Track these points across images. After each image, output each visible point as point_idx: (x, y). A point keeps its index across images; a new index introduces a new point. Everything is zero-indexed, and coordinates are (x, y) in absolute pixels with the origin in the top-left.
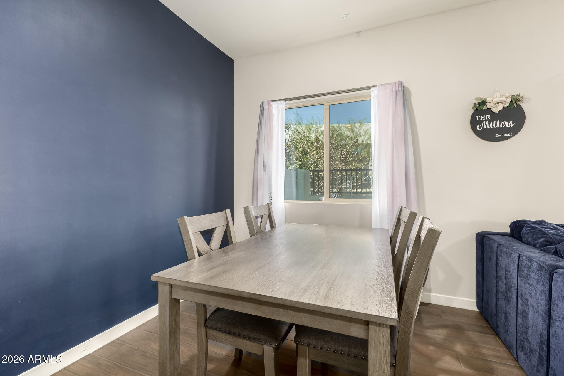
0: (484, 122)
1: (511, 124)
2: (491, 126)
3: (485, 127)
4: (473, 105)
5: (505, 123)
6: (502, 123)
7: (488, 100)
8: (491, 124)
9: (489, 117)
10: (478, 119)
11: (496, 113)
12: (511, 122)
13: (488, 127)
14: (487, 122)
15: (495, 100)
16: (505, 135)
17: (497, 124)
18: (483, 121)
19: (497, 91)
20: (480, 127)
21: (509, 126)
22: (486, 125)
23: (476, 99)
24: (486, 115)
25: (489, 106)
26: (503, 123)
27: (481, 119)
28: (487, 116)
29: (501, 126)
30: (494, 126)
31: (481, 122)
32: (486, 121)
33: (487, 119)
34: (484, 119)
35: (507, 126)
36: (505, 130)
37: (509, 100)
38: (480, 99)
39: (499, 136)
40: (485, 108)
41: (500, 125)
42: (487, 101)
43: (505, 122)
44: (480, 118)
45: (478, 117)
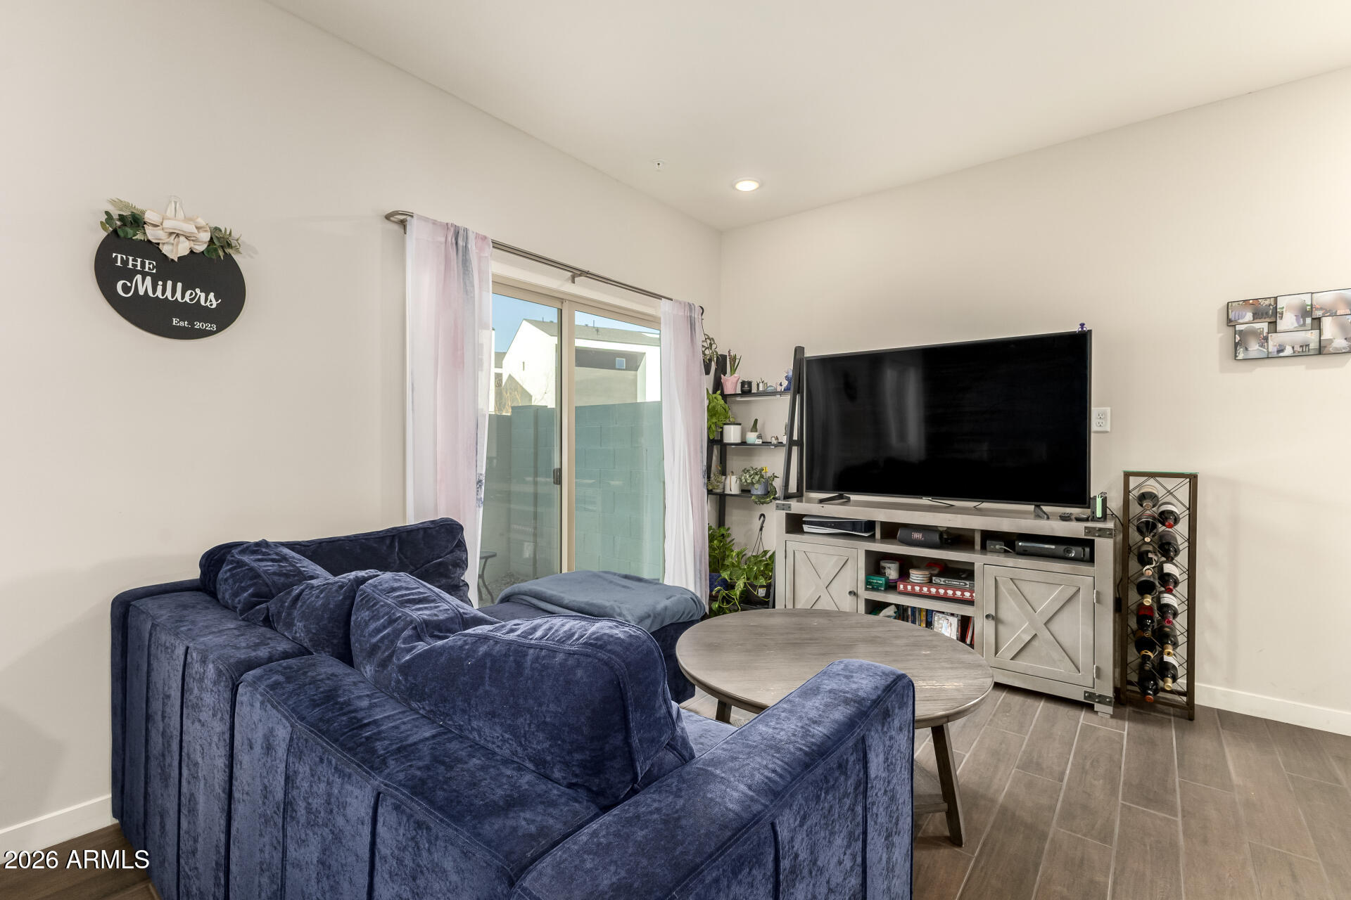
0: (139, 277)
1: (212, 301)
2: (159, 293)
3: (141, 292)
4: (104, 218)
5: (196, 294)
6: (189, 292)
7: (149, 216)
8: (160, 288)
9: (154, 267)
10: (119, 264)
11: (172, 260)
12: (212, 296)
13: (150, 293)
14: (148, 279)
15: (167, 224)
16: (198, 325)
18: (136, 272)
19: (176, 203)
20: (126, 289)
21: (208, 304)
22: (144, 286)
23: (113, 202)
25: (152, 234)
26: (191, 294)
27: (130, 266)
28: (147, 262)
29: (187, 298)
30: (169, 293)
31: (129, 274)
32: (144, 275)
33: (147, 270)
34: (139, 268)
35: (202, 302)
37: (206, 237)
38: (127, 206)
39: (182, 324)
40: (139, 237)
41: (183, 297)
42: (146, 220)
43: (198, 290)
44: (125, 262)
45: (119, 256)
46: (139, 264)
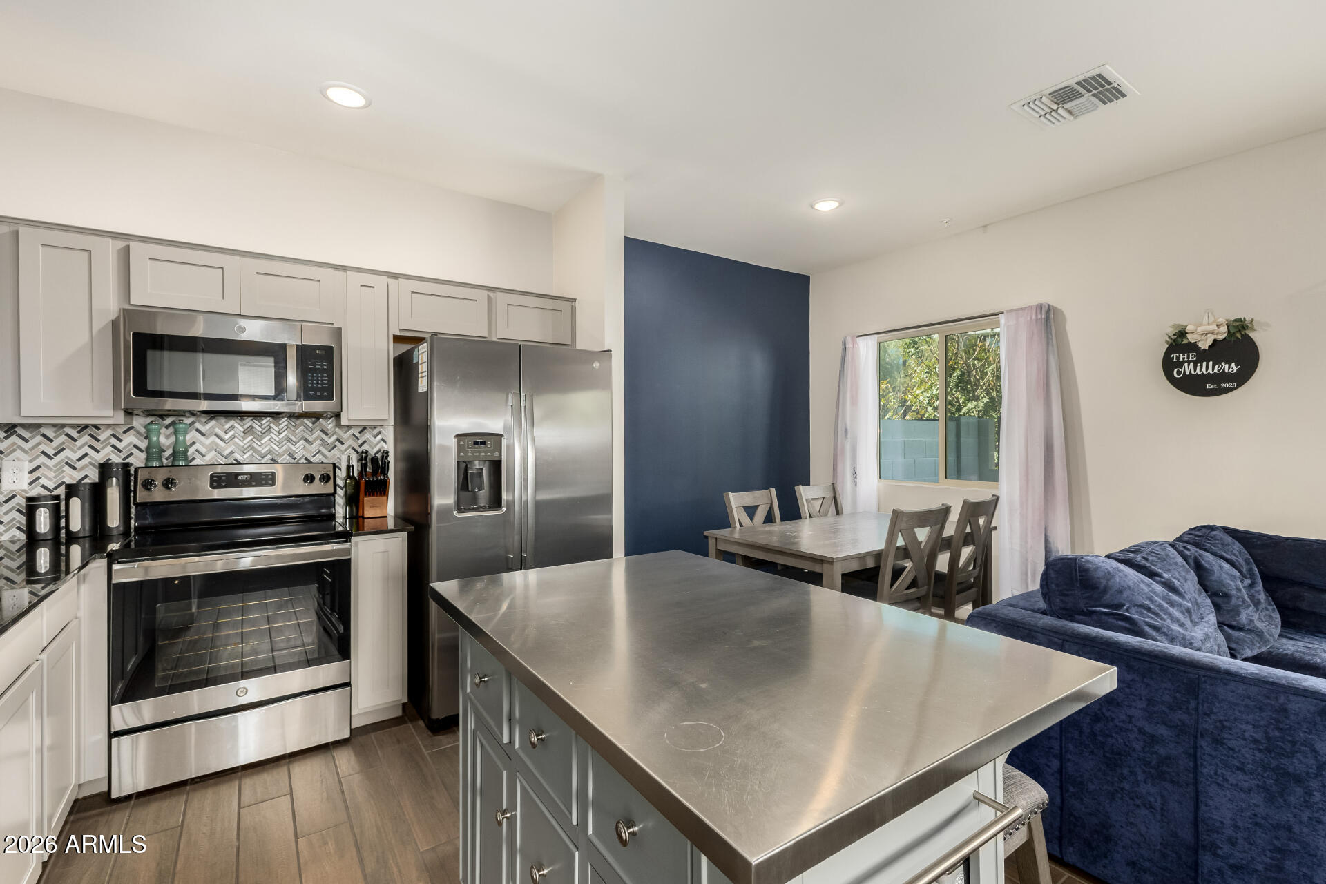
0: (1186, 364)
1: (1234, 368)
2: (1198, 371)
3: (1187, 373)
4: (1167, 337)
5: (1222, 366)
6: (1217, 366)
7: (1189, 329)
8: (1198, 368)
9: (1195, 356)
10: (1175, 360)
11: (1205, 350)
12: (1233, 365)
13: (1193, 373)
14: (1192, 364)
15: (1200, 329)
16: (1223, 386)
17: (1209, 368)
18: (1184, 362)
19: (1208, 313)
20: (1179, 373)
21: (1230, 371)
22: (1189, 369)
23: (1171, 327)
24: (1189, 352)
25: (1191, 338)
26: (1219, 367)
27: (1181, 359)
28: (1191, 354)
29: (1216, 370)
30: (1204, 370)
31: (1180, 364)
32: (1189, 362)
33: (1191, 359)
34: (1186, 359)
35: (1226, 371)
36: (1223, 377)
37: (1224, 329)
38: (1179, 326)
39: (1212, 387)
40: (1185, 341)
41: (1213, 370)
42: (1187, 331)
43: (1223, 364)
44: (1178, 358)
45: (1175, 355)
46: (1186, 357)
